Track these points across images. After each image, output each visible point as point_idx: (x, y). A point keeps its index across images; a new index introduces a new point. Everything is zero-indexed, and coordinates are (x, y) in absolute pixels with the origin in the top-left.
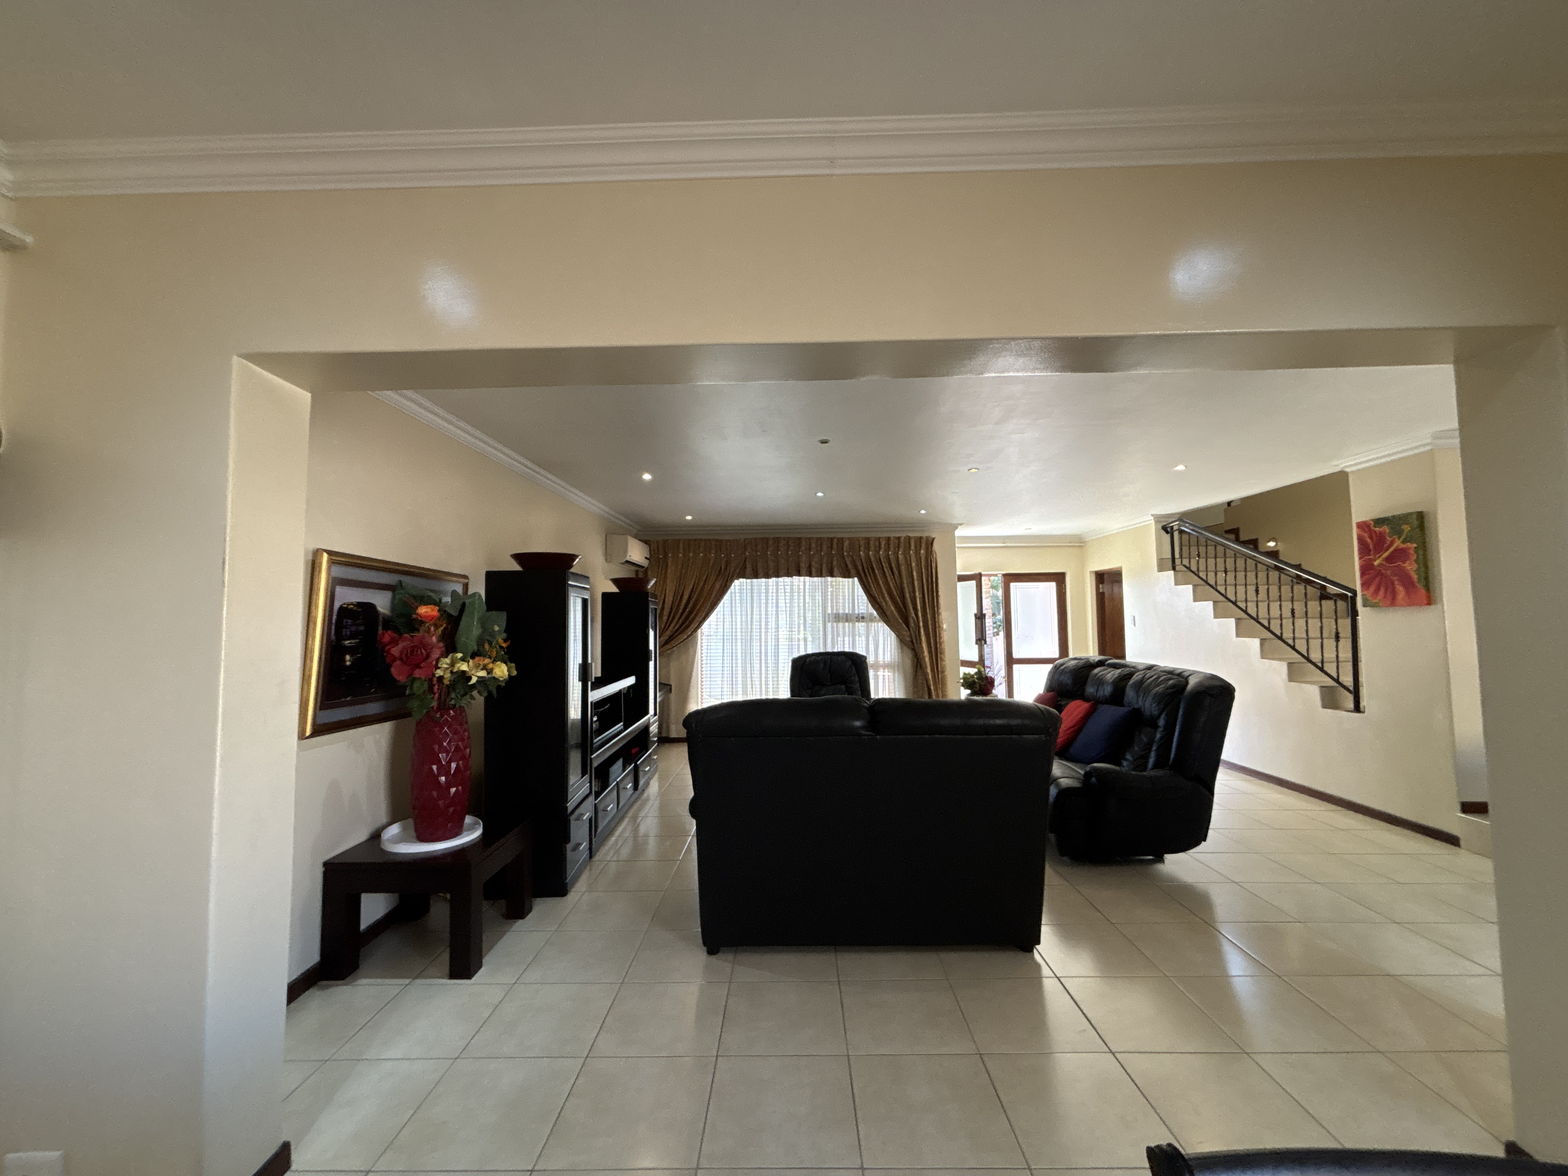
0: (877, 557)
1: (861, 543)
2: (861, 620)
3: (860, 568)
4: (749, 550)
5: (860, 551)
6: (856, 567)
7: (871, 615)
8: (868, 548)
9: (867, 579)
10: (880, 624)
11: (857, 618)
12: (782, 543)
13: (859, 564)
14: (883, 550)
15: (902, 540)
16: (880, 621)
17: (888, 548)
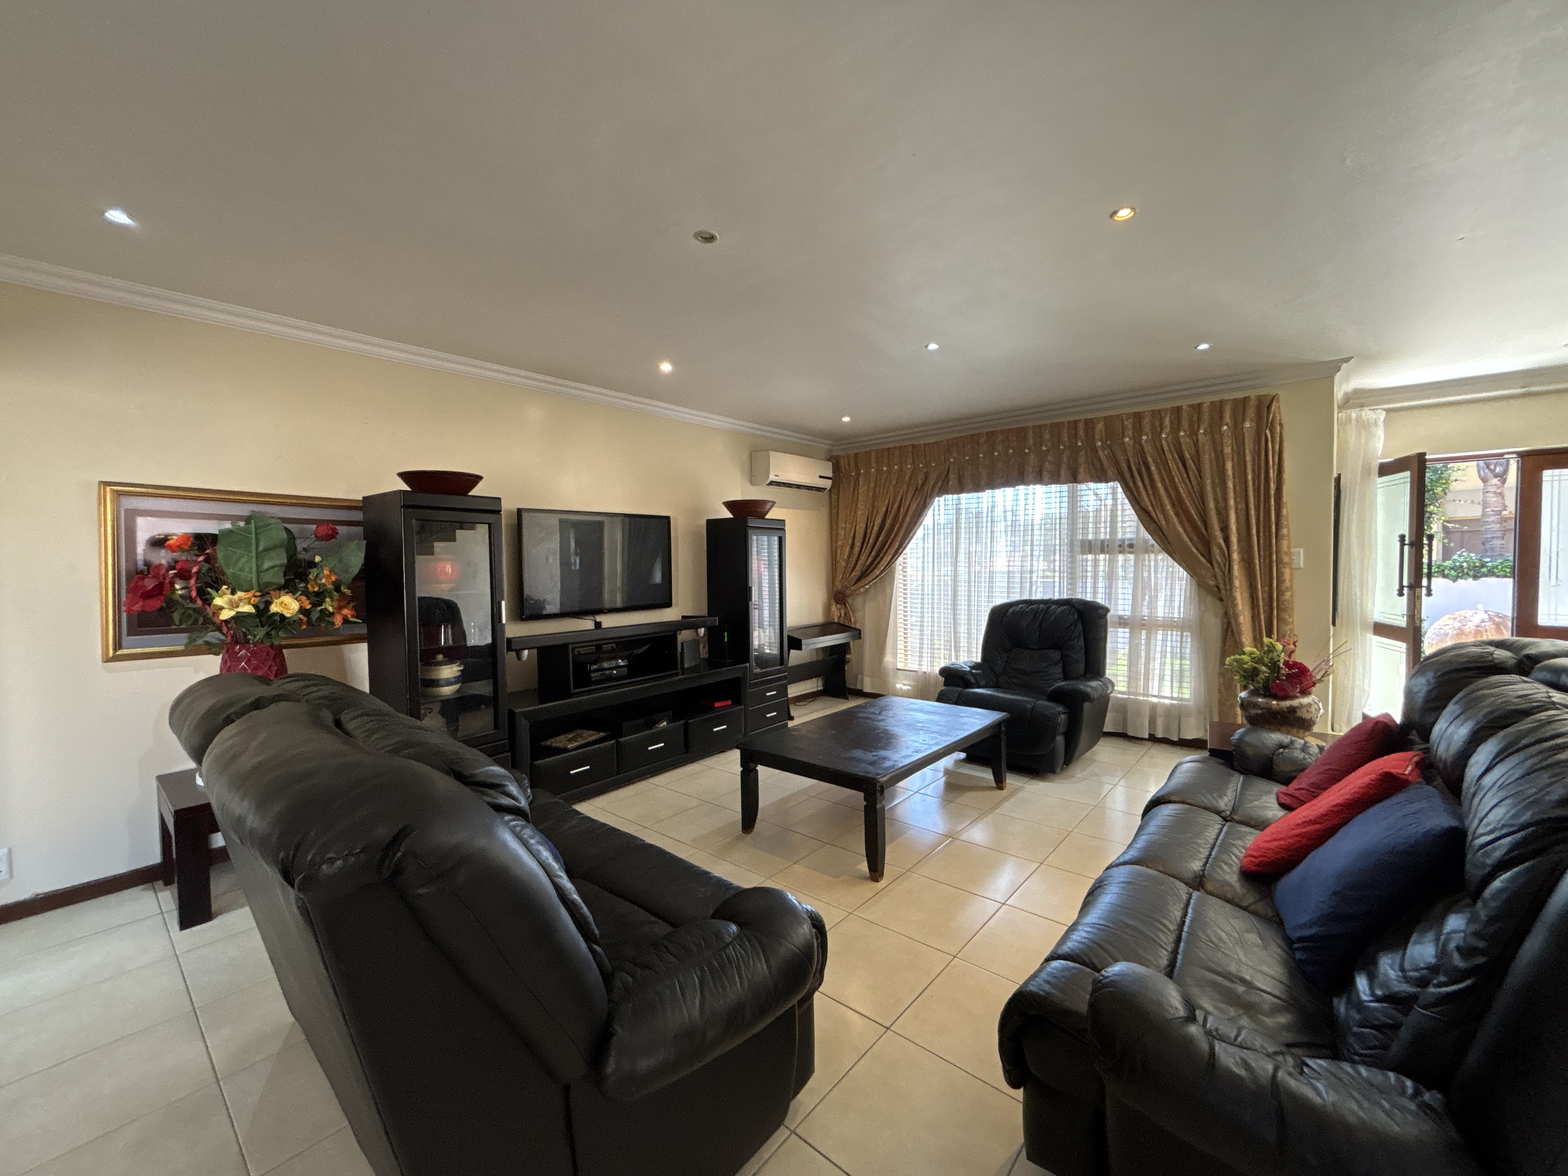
0: (1157, 443)
1: (1126, 422)
2: (1127, 549)
3: (1124, 466)
4: (954, 454)
5: (1124, 436)
6: (1117, 465)
7: (1146, 541)
8: (1138, 430)
9: (1135, 483)
10: (1160, 557)
11: (1120, 546)
12: (1000, 439)
13: (1121, 458)
14: (1168, 430)
15: (1206, 408)
16: (1159, 552)
17: (1176, 427)
